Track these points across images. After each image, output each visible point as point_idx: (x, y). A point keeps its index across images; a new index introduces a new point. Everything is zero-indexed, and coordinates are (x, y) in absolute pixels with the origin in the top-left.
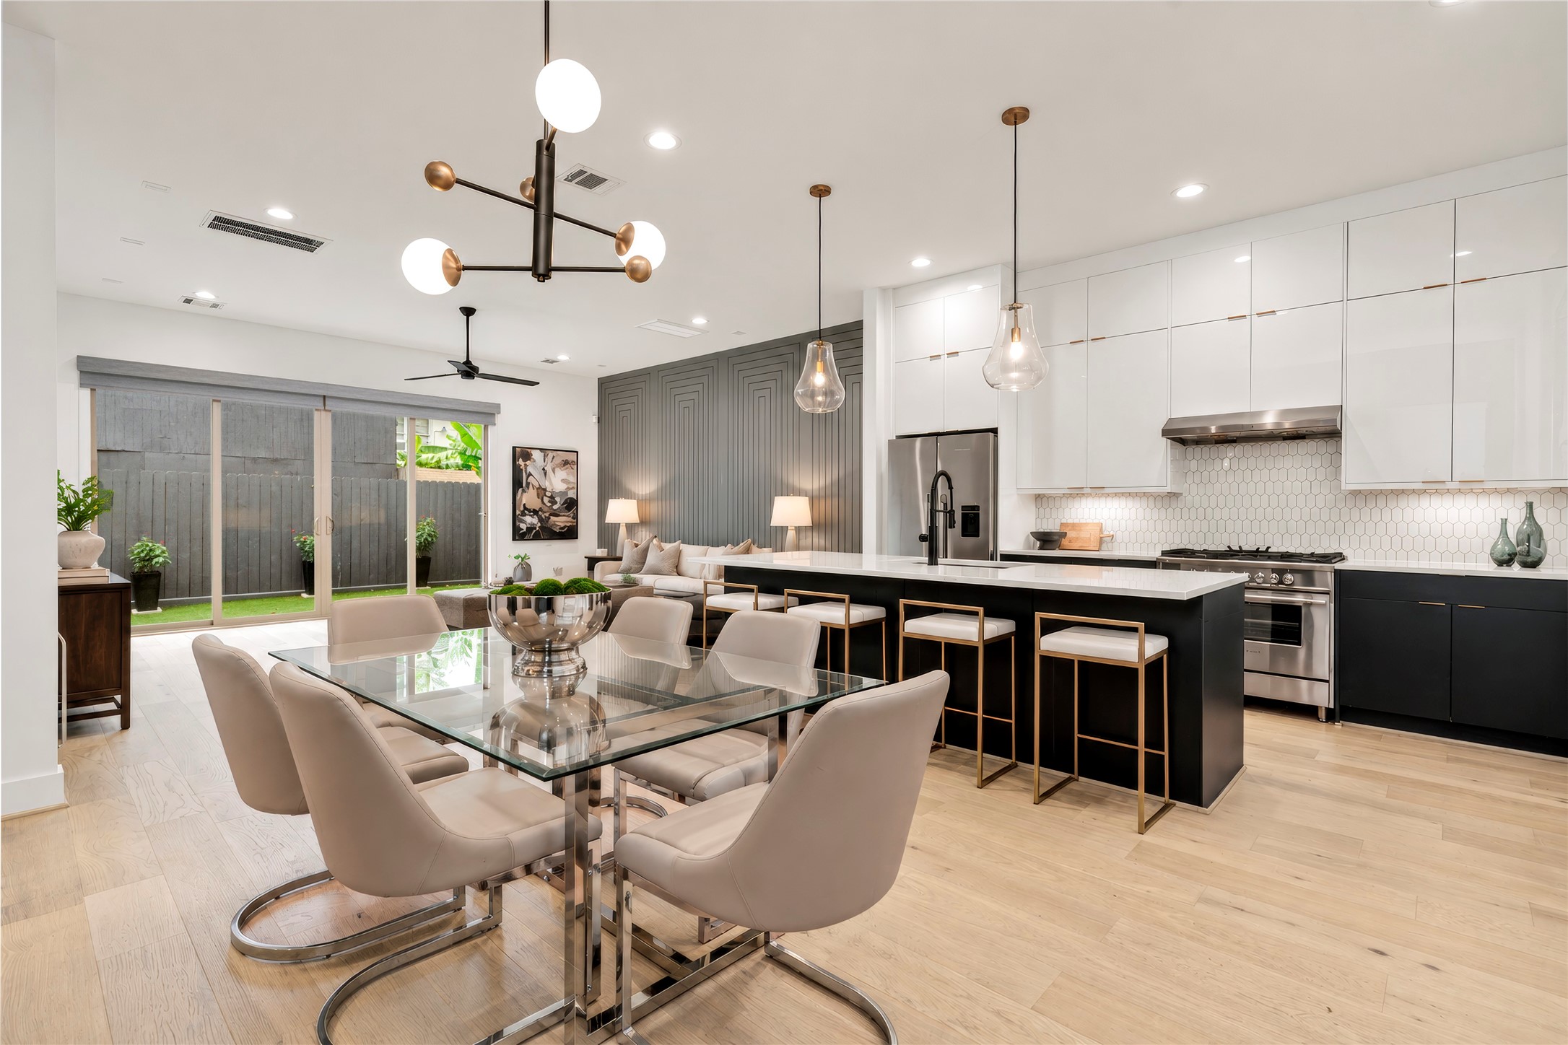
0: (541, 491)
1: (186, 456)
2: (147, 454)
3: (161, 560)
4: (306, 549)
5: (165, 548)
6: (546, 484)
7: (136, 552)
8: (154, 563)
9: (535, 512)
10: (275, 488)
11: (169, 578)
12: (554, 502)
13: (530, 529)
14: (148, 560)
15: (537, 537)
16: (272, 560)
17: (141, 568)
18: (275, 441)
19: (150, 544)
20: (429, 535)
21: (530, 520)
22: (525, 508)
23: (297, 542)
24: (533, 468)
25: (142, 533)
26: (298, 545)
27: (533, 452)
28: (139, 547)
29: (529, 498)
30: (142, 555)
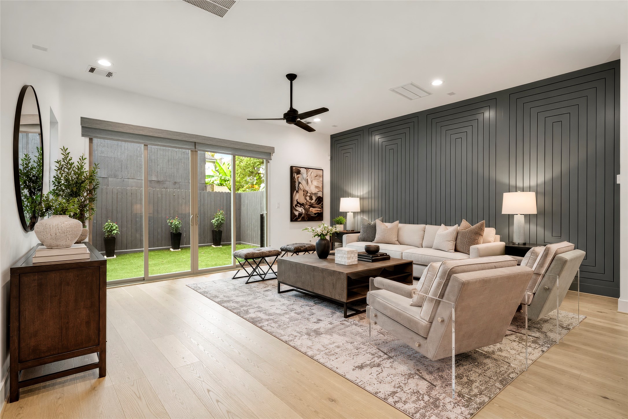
0: (306, 192)
1: (124, 179)
2: (110, 179)
3: (115, 232)
4: (173, 226)
5: (117, 226)
6: (307, 189)
7: (106, 228)
8: (113, 233)
9: (302, 205)
10: (160, 196)
11: (119, 240)
12: (311, 198)
13: (300, 214)
14: (110, 232)
15: (303, 220)
16: (159, 232)
17: (108, 236)
18: (158, 172)
19: (111, 224)
20: (222, 220)
21: (300, 209)
22: (298, 203)
23: (169, 223)
24: (300, 178)
25: (108, 218)
26: (169, 224)
27: (302, 170)
28: (107, 225)
29: (299, 197)
30: (108, 229)
